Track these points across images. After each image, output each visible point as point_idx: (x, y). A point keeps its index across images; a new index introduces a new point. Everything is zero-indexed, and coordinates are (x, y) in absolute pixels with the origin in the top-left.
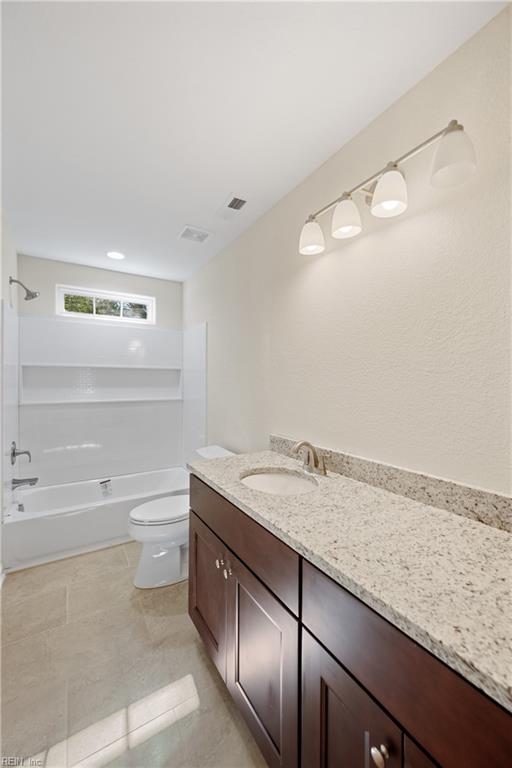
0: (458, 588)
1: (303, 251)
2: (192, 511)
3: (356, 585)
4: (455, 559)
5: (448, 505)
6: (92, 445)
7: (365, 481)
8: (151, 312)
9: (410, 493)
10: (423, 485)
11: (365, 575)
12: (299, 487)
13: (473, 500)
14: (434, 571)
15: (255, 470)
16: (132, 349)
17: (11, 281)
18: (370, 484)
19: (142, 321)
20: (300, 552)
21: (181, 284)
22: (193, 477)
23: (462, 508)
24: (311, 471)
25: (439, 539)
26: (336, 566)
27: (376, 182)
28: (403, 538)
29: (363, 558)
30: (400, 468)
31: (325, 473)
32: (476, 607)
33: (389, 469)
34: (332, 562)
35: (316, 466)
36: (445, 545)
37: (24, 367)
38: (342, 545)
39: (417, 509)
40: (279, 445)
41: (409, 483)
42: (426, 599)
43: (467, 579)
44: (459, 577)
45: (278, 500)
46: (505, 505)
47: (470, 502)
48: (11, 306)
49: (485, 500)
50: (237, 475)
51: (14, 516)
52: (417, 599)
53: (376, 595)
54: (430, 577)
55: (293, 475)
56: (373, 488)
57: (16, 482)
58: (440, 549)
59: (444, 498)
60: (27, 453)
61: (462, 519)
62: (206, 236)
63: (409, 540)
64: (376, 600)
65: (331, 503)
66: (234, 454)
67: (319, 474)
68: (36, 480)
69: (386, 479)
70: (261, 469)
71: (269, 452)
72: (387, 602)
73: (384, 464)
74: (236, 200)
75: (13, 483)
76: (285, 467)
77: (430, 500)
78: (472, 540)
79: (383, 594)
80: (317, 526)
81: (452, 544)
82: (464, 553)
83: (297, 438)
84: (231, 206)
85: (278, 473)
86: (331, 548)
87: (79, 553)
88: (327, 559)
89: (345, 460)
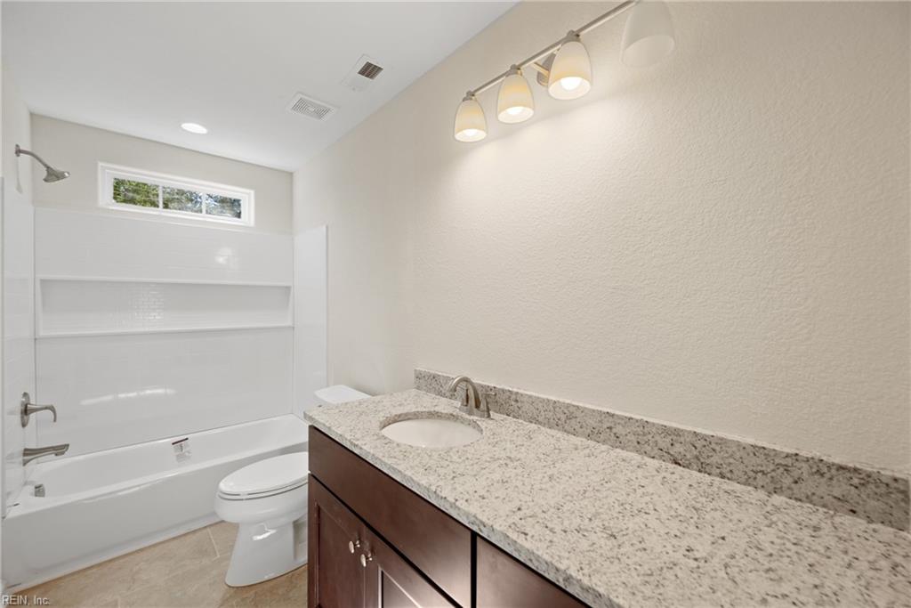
0: (678, 556)
1: (459, 136)
2: (312, 476)
3: (557, 570)
4: (664, 516)
5: (639, 447)
6: (160, 391)
7: (537, 422)
8: (248, 208)
9: (593, 434)
10: (609, 425)
11: (567, 555)
12: (459, 435)
13: (668, 440)
14: (645, 537)
15: (400, 416)
16: (221, 260)
17: (19, 152)
18: (544, 425)
19: (235, 221)
20: (475, 528)
21: (291, 174)
22: (314, 430)
23: (656, 449)
24: (470, 413)
25: (640, 491)
26: (527, 545)
27: (553, 56)
28: (598, 494)
29: (558, 529)
30: (581, 404)
31: (489, 416)
32: (706, 581)
33: (568, 406)
34: (521, 540)
35: (477, 406)
36: (647, 499)
37: (43, 282)
38: (529, 513)
39: (605, 454)
40: (430, 382)
41: (592, 422)
42: (647, 578)
43: (685, 543)
44: (675, 541)
45: (435, 456)
46: (705, 443)
47: (664, 442)
48: (19, 188)
49: (682, 439)
50: (376, 425)
51: (26, 504)
52: (638, 580)
53: (586, 581)
54: (643, 545)
55: (449, 418)
56: (549, 430)
57: (29, 453)
58: (644, 505)
59: (634, 438)
60: (52, 408)
61: (656, 463)
62: (327, 111)
63: (607, 497)
64: (587, 590)
65: (503, 455)
66: (367, 396)
67: (482, 416)
68: (66, 446)
69: (563, 418)
70: (406, 414)
71: (414, 392)
72: (601, 590)
73: (561, 400)
74: (368, 65)
75: (25, 455)
76: (437, 409)
77: (618, 442)
78: (675, 489)
79: (595, 580)
80: (492, 489)
81: (655, 497)
82: (671, 507)
83: (454, 372)
84: (362, 72)
85: (428, 418)
86: (516, 518)
87: (138, 548)
88: (514, 536)
89: (513, 397)
